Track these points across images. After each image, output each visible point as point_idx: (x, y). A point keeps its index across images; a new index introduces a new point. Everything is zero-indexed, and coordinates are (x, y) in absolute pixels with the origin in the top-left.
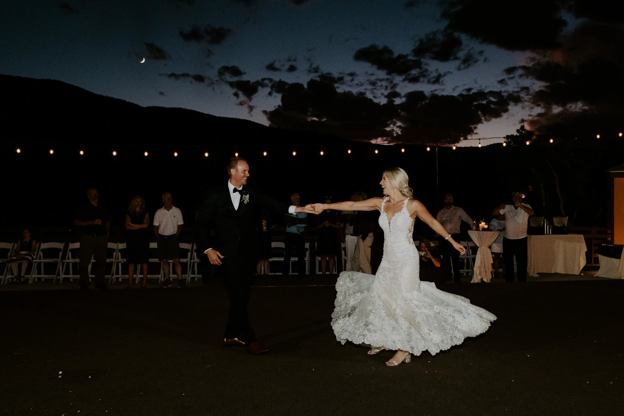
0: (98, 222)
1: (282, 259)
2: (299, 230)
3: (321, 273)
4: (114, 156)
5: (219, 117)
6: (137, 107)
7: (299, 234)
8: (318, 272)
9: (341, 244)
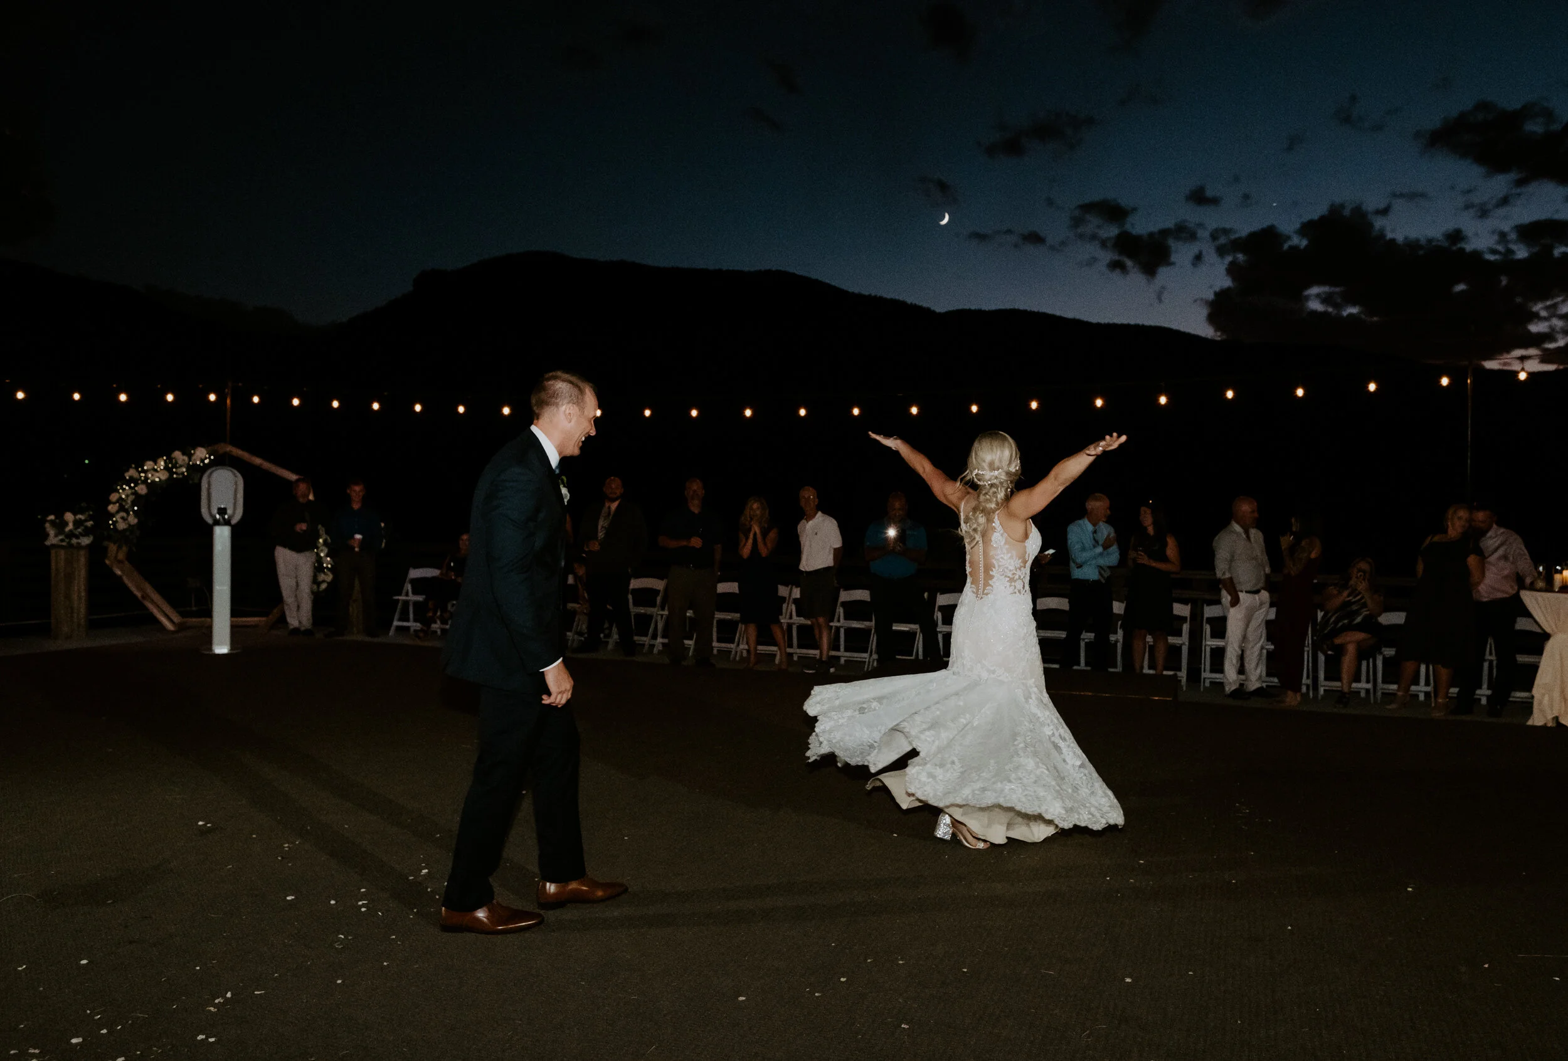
0: (696, 542)
1: (1063, 635)
2: (1103, 572)
3: (1152, 672)
4: (747, 417)
5: (1099, 325)
6: (928, 312)
7: (1103, 581)
8: (1146, 671)
9: (1203, 610)
